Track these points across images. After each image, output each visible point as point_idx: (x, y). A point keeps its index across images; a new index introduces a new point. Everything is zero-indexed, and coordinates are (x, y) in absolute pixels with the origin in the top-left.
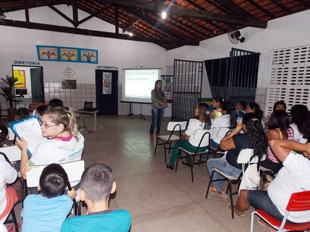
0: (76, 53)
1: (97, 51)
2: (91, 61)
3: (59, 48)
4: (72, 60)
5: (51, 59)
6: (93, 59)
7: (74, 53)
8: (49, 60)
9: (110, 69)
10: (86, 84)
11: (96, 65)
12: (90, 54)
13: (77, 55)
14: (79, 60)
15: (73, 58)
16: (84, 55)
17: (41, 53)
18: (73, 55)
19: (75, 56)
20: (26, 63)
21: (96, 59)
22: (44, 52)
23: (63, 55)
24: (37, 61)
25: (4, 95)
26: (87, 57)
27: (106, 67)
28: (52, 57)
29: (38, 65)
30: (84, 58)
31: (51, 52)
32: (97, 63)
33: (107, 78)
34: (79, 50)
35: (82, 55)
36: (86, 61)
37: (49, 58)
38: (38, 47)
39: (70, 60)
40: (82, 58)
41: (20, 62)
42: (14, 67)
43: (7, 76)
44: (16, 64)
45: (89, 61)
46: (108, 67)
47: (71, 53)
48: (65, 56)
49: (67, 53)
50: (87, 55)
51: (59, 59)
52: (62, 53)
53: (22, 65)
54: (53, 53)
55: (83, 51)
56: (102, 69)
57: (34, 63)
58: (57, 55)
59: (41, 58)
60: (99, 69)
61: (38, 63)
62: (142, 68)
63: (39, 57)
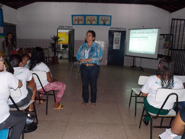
0: (96, 19)
1: (111, 16)
3: (85, 16)
5: (80, 23)
6: (107, 23)
7: (95, 19)
8: (79, 24)
9: (120, 30)
11: (109, 27)
12: (106, 19)
14: (98, 24)
15: (94, 23)
16: (101, 20)
17: (74, 19)
18: (94, 20)
19: (95, 21)
20: (65, 27)
21: (109, 23)
22: (76, 19)
23: (87, 21)
24: (71, 25)
25: (51, 48)
27: (117, 28)
28: (80, 22)
29: (72, 28)
30: (101, 22)
31: (80, 19)
32: (110, 25)
33: (117, 36)
34: (98, 16)
35: (100, 20)
36: (103, 24)
37: (78, 23)
38: (72, 16)
39: (91, 24)
40: (100, 22)
41: (62, 27)
42: (58, 30)
43: (54, 36)
44: (60, 28)
45: (104, 24)
46: (118, 28)
47: (93, 19)
48: (89, 21)
49: (90, 19)
50: (104, 19)
51: (85, 24)
52: (87, 19)
53: (63, 28)
54: (81, 19)
55: (101, 17)
56: (114, 30)
57: (69, 27)
58: (83, 20)
59: (73, 24)
60: (111, 30)
61: (72, 27)
62: (144, 28)
63: (73, 23)
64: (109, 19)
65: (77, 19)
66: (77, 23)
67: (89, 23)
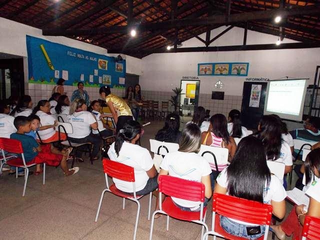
0: (227, 68)
1: (248, 64)
2: (241, 74)
3: (214, 64)
4: (223, 74)
6: (242, 72)
7: (226, 67)
8: (206, 75)
9: (261, 81)
10: (233, 96)
11: (246, 77)
12: (241, 67)
13: (228, 69)
14: (230, 74)
15: (224, 72)
16: (234, 69)
17: (200, 69)
18: (225, 69)
19: (227, 70)
20: (189, 78)
21: (245, 72)
23: (216, 70)
24: (196, 76)
25: (172, 102)
26: (238, 70)
27: (255, 79)
29: (198, 80)
30: (235, 72)
31: (208, 68)
32: (247, 75)
33: (256, 89)
34: (231, 64)
35: (233, 69)
36: (236, 74)
38: (199, 65)
39: (221, 74)
40: (232, 72)
42: (182, 81)
44: (184, 79)
45: (239, 74)
46: (258, 80)
47: (224, 67)
48: (218, 71)
49: (220, 68)
50: (238, 68)
51: (213, 74)
52: (216, 68)
53: (187, 79)
55: (235, 65)
56: (251, 81)
57: (194, 78)
58: (212, 70)
60: (248, 81)
61: (198, 78)
62: (287, 79)
63: (198, 73)
64: (245, 68)
65: (204, 68)
66: (204, 73)
67: (219, 73)
